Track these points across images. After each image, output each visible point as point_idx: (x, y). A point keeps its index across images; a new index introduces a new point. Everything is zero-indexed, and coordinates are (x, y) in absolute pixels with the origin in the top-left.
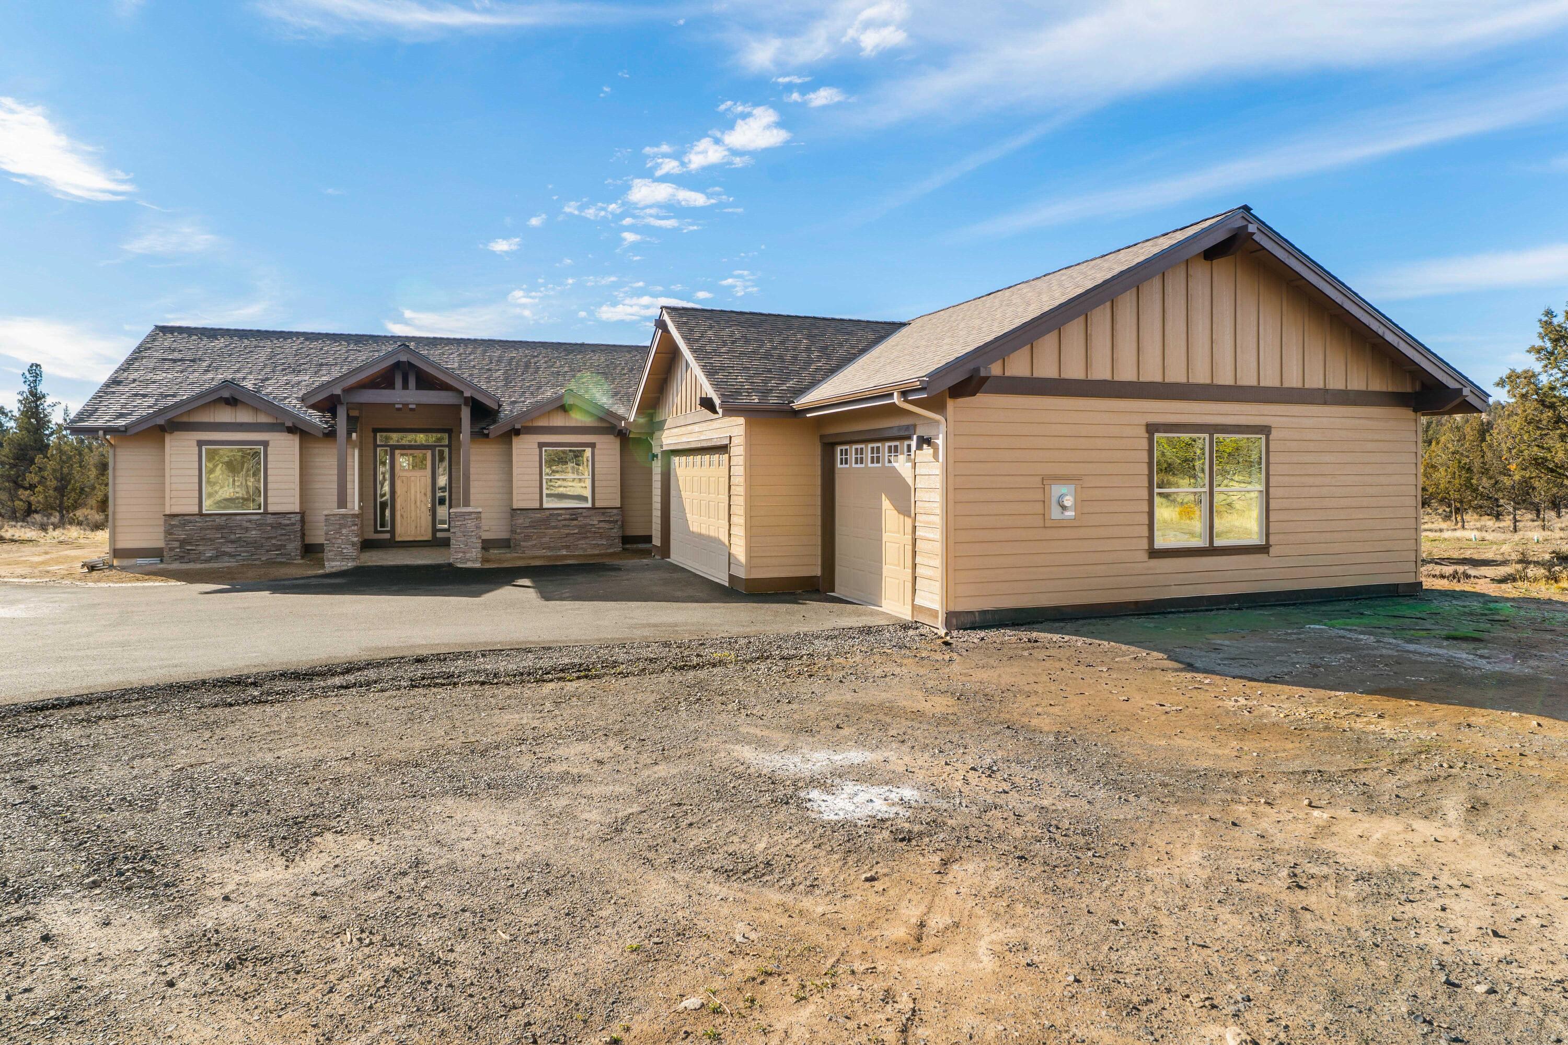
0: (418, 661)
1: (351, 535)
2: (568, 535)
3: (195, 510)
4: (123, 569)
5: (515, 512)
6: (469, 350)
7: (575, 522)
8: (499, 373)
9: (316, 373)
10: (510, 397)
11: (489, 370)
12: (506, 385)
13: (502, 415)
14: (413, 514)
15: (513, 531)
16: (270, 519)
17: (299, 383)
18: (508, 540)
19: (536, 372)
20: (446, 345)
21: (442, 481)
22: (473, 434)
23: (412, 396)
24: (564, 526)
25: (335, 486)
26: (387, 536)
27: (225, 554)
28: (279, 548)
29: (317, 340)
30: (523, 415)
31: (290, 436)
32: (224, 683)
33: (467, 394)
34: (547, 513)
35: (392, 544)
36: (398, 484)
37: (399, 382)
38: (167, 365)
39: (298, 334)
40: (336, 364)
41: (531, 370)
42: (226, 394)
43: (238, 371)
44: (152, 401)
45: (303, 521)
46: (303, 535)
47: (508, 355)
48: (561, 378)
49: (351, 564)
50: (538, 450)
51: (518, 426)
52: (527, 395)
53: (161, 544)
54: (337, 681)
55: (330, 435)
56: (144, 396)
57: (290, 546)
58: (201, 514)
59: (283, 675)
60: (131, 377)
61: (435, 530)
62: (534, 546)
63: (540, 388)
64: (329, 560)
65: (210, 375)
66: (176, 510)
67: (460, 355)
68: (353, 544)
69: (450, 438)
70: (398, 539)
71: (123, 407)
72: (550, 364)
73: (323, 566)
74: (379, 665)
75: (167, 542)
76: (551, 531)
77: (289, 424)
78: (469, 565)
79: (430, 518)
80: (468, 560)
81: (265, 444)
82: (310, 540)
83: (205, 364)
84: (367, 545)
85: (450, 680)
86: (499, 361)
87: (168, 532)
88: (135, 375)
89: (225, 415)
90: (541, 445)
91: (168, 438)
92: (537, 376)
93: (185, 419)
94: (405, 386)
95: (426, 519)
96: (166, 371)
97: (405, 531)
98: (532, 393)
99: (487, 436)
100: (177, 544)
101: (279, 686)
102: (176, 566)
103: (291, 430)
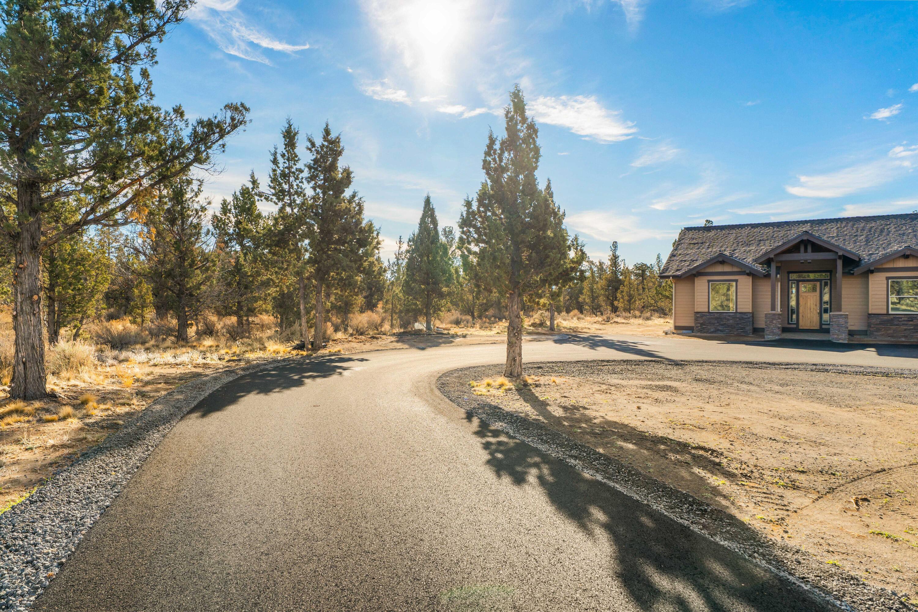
0: (813, 365)
1: (777, 324)
2: (905, 330)
3: (706, 310)
4: (678, 334)
5: (870, 316)
6: (844, 224)
7: (911, 323)
8: (862, 237)
9: (758, 245)
10: (869, 251)
11: (856, 236)
12: (866, 244)
13: (863, 262)
14: (809, 315)
15: (869, 326)
16: (738, 316)
17: (750, 250)
18: (866, 331)
19: (888, 235)
20: (829, 223)
21: (826, 298)
22: (844, 273)
23: (809, 256)
24: (903, 324)
25: (770, 300)
26: (795, 326)
27: (718, 330)
28: (742, 329)
29: (757, 227)
30: (876, 262)
31: (748, 277)
32: (747, 363)
33: (840, 253)
34: (892, 317)
35: (797, 330)
36: (801, 299)
37: (802, 249)
38: (692, 246)
39: (747, 225)
40: (768, 240)
41: (884, 234)
42: (721, 260)
43: (721, 247)
44: (688, 263)
45: (753, 317)
46: (753, 323)
47: (869, 226)
48: (905, 237)
49: (777, 338)
50: (885, 282)
51: (872, 268)
52: (880, 249)
53: (692, 324)
54: (784, 367)
55: (767, 276)
56: (685, 261)
57: (747, 328)
58: (709, 312)
59: (765, 363)
60: (679, 253)
61: (821, 324)
62: (883, 335)
63: (890, 244)
64: (767, 335)
65: (710, 250)
66: (699, 310)
67: (837, 228)
68: (779, 328)
69: (831, 275)
70: (800, 328)
71: (678, 266)
72: (898, 228)
73: (764, 338)
74: (798, 364)
75: (696, 323)
76: (894, 327)
77: (748, 271)
78: (841, 341)
79: (818, 318)
80: (840, 339)
81: (736, 281)
82: (757, 326)
83: (707, 244)
84: (785, 330)
85: (827, 371)
86: (863, 230)
87: (696, 319)
88: (680, 252)
89: (720, 268)
90: (888, 278)
91: (696, 279)
92: (888, 237)
93: (703, 271)
94: (806, 251)
95: (816, 318)
96: (692, 249)
97: (803, 324)
98: (884, 248)
99: (853, 274)
100: (699, 325)
101: (764, 365)
102: (699, 334)
103: (748, 274)
